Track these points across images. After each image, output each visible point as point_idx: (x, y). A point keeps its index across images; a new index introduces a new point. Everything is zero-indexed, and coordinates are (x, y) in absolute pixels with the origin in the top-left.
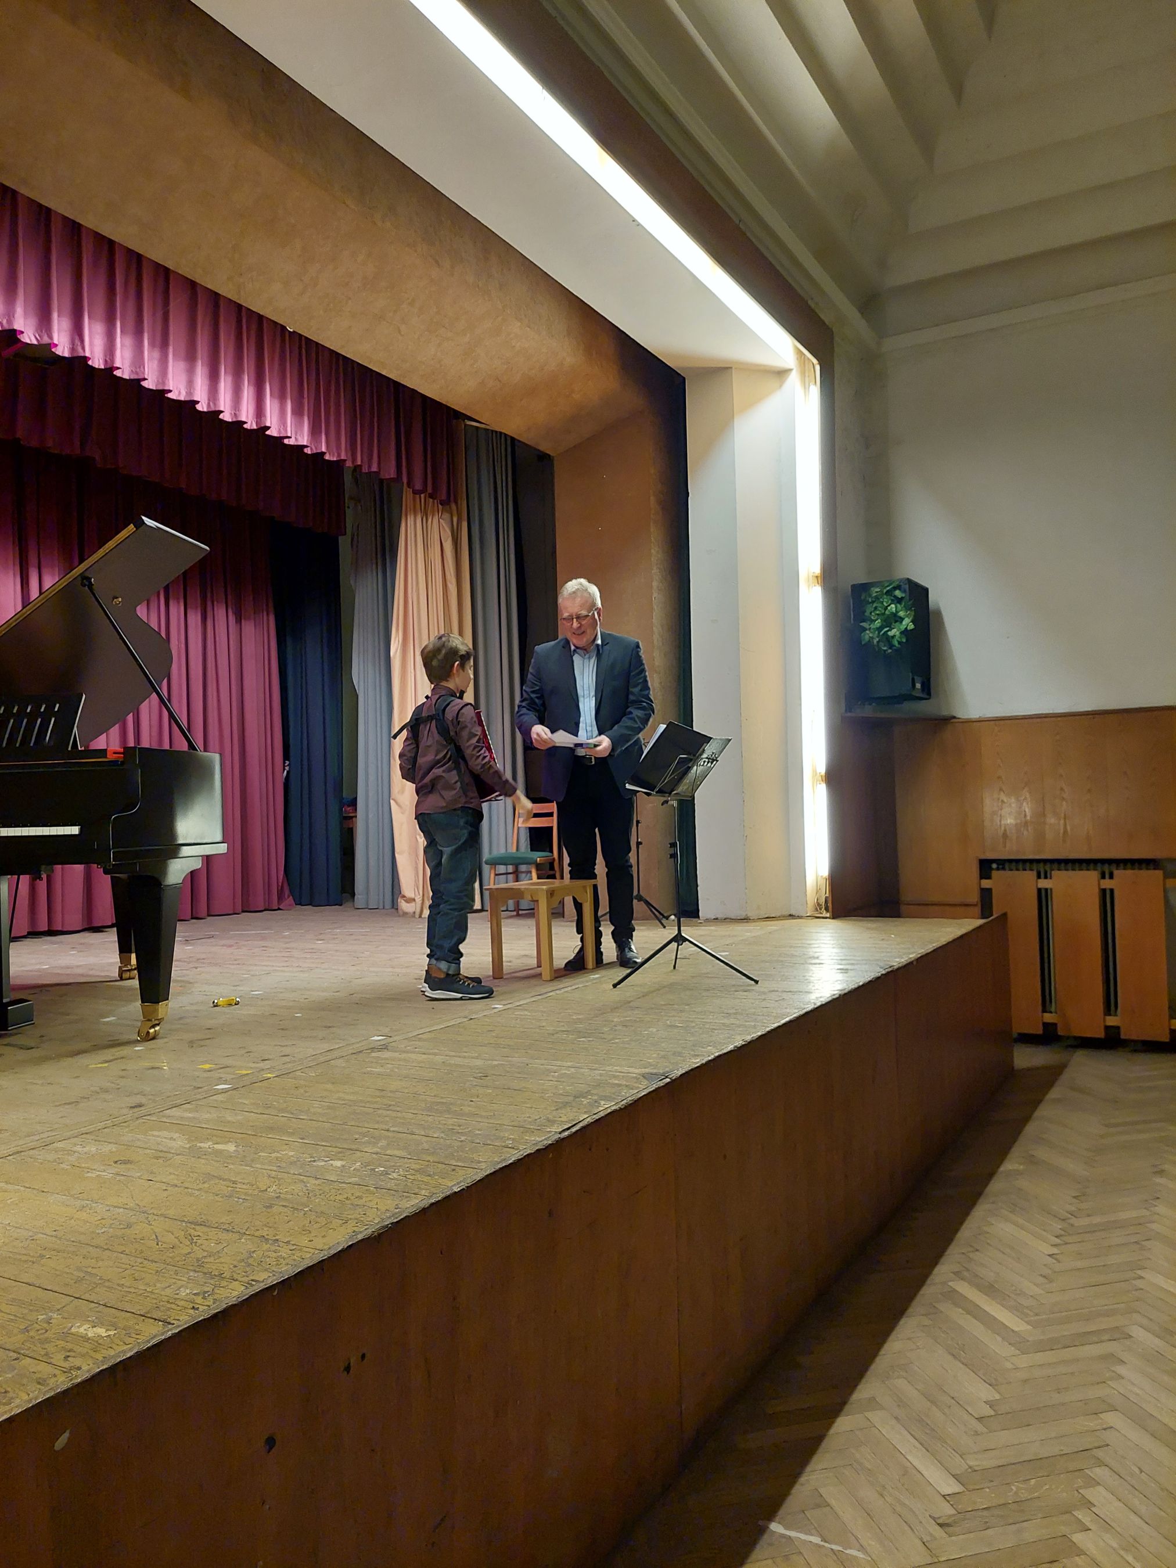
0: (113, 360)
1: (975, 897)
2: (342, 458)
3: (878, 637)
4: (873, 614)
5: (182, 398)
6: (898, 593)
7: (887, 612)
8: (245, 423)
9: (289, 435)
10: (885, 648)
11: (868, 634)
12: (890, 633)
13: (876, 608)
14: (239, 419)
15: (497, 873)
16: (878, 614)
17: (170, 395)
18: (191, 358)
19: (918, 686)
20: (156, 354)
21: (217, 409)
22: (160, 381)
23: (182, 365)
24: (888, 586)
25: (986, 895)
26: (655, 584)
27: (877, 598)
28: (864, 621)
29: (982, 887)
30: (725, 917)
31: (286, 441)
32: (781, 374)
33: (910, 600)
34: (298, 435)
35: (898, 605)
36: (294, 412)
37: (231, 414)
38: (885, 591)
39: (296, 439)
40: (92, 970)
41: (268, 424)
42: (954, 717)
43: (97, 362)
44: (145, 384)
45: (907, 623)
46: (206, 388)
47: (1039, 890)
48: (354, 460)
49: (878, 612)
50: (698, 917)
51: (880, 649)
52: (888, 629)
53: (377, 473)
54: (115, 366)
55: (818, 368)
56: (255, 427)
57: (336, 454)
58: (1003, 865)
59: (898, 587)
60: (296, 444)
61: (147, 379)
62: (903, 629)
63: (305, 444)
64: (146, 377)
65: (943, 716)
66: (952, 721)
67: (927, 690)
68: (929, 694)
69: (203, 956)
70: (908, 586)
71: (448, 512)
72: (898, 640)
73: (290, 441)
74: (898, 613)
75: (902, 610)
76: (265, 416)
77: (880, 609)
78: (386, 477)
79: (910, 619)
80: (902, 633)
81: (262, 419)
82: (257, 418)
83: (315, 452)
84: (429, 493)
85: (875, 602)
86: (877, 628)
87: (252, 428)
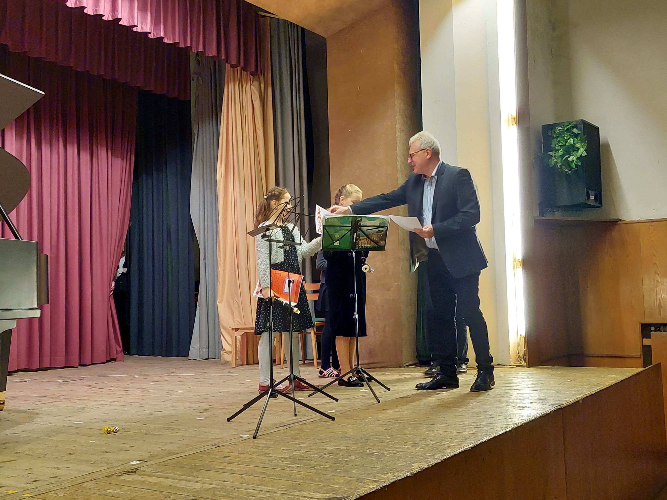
2: (176, 41)
3: (561, 162)
4: (557, 145)
6: (575, 131)
7: (567, 144)
8: (104, 16)
9: (136, 24)
10: (567, 170)
11: (553, 160)
12: (570, 159)
13: (559, 141)
14: (99, 13)
16: (560, 146)
19: (592, 197)
21: (81, 6)
24: (568, 126)
25: (647, 350)
26: (398, 126)
27: (560, 134)
28: (552, 151)
29: (644, 344)
33: (584, 135)
34: (143, 24)
35: (575, 139)
36: (140, 9)
37: (93, 10)
38: (565, 129)
39: (142, 28)
41: (120, 16)
42: (620, 220)
45: (582, 151)
48: (185, 43)
49: (561, 144)
51: (563, 171)
52: (568, 156)
53: (203, 52)
57: (172, 39)
58: (659, 328)
59: (576, 126)
60: (142, 31)
62: (579, 156)
63: (148, 31)
65: (612, 219)
66: (618, 223)
67: (599, 200)
68: (600, 203)
70: (582, 125)
71: (257, 81)
72: (575, 164)
73: (137, 29)
74: (575, 144)
75: (578, 143)
76: (117, 11)
77: (562, 142)
78: (211, 55)
79: (584, 148)
80: (578, 159)
81: (116, 13)
82: (112, 13)
83: (156, 37)
84: (242, 67)
85: (558, 137)
86: (560, 156)
87: (109, 20)
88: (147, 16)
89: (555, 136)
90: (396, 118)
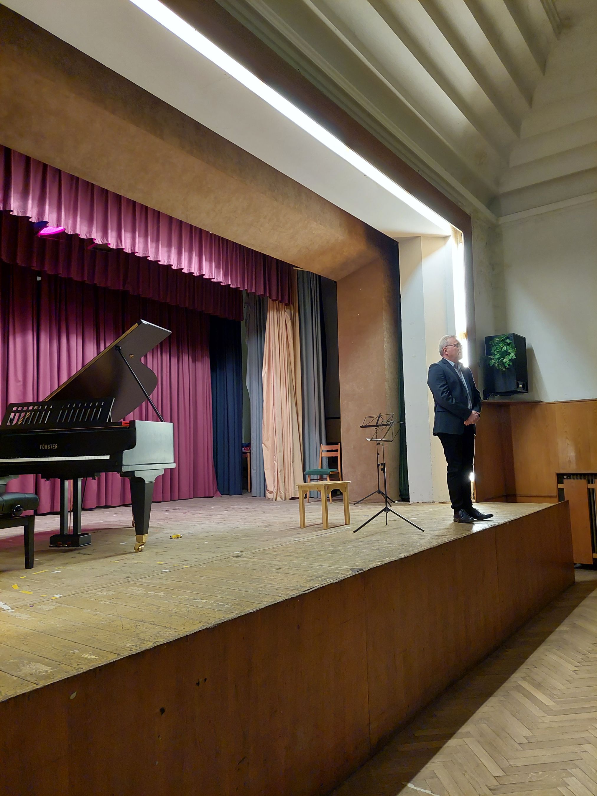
0: (135, 249)
1: (555, 493)
2: (238, 286)
3: (498, 363)
4: (495, 351)
5: (165, 264)
6: (508, 341)
7: (502, 350)
8: (194, 273)
9: (214, 277)
10: (502, 368)
11: (493, 361)
12: (504, 361)
13: (497, 348)
14: (191, 272)
15: (311, 479)
16: (498, 351)
17: (160, 263)
18: (169, 246)
19: (521, 386)
20: (154, 245)
21: (181, 268)
22: (156, 257)
23: (165, 249)
24: (503, 337)
25: (561, 492)
26: (385, 339)
27: (497, 343)
28: (491, 355)
29: (559, 488)
30: (423, 502)
31: (212, 280)
32: (445, 238)
33: (514, 344)
34: (218, 277)
35: (508, 347)
36: (215, 267)
37: (187, 270)
38: (501, 340)
39: (217, 279)
40: (122, 523)
41: (204, 273)
42: (541, 402)
43: (128, 250)
44: (149, 258)
45: (512, 356)
46: (176, 259)
47: (589, 490)
48: (244, 287)
49: (498, 350)
50: (409, 501)
51: (499, 369)
52: (503, 358)
53: (255, 293)
54: (135, 251)
55: (463, 234)
56: (198, 275)
57: (235, 285)
58: (570, 476)
59: (508, 338)
60: (217, 281)
61: (149, 256)
62: (510, 359)
63: (221, 281)
64: (149, 255)
65: (536, 401)
67: (526, 388)
68: (527, 390)
69: (172, 517)
70: (513, 337)
71: (289, 309)
72: (508, 364)
73: (214, 280)
74: (508, 350)
75: (510, 349)
76: (203, 270)
77: (499, 349)
78: (259, 294)
79: (514, 353)
80: (510, 360)
81: (202, 271)
82: (199, 271)
83: (226, 284)
84: (280, 301)
85: (496, 345)
86: (498, 358)
87: (197, 275)
88: (220, 271)
89: (494, 345)
90: (384, 334)
